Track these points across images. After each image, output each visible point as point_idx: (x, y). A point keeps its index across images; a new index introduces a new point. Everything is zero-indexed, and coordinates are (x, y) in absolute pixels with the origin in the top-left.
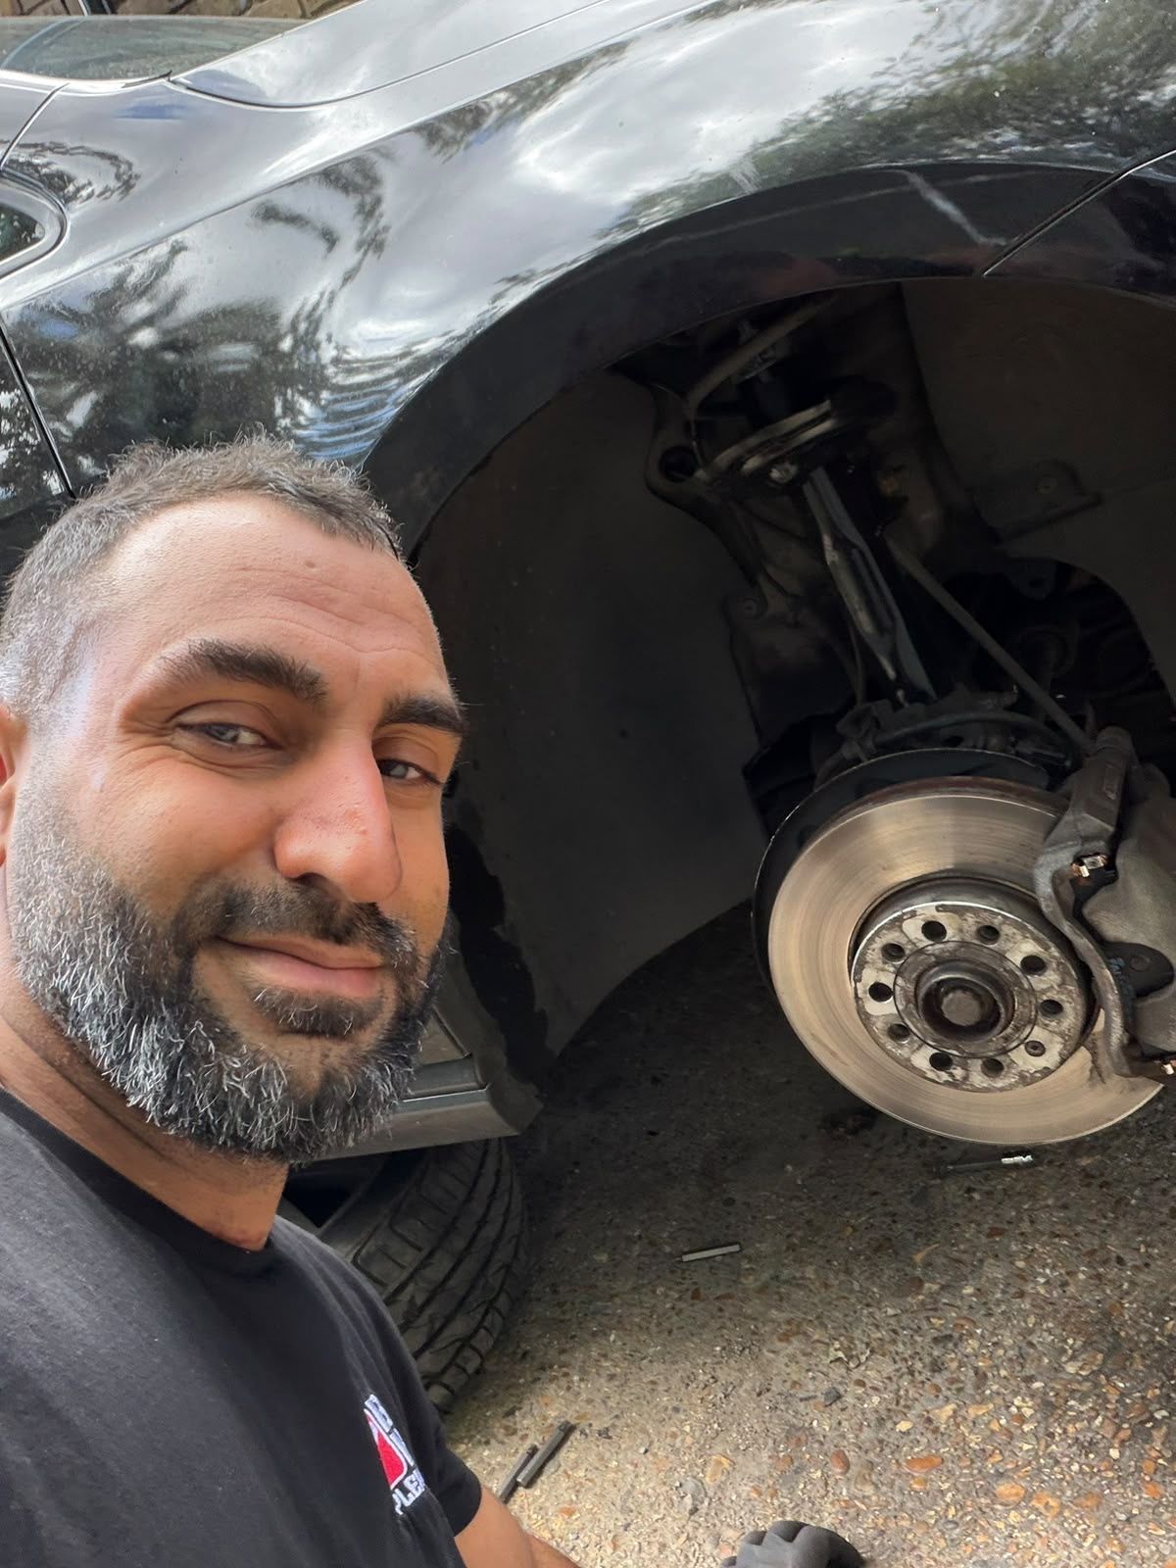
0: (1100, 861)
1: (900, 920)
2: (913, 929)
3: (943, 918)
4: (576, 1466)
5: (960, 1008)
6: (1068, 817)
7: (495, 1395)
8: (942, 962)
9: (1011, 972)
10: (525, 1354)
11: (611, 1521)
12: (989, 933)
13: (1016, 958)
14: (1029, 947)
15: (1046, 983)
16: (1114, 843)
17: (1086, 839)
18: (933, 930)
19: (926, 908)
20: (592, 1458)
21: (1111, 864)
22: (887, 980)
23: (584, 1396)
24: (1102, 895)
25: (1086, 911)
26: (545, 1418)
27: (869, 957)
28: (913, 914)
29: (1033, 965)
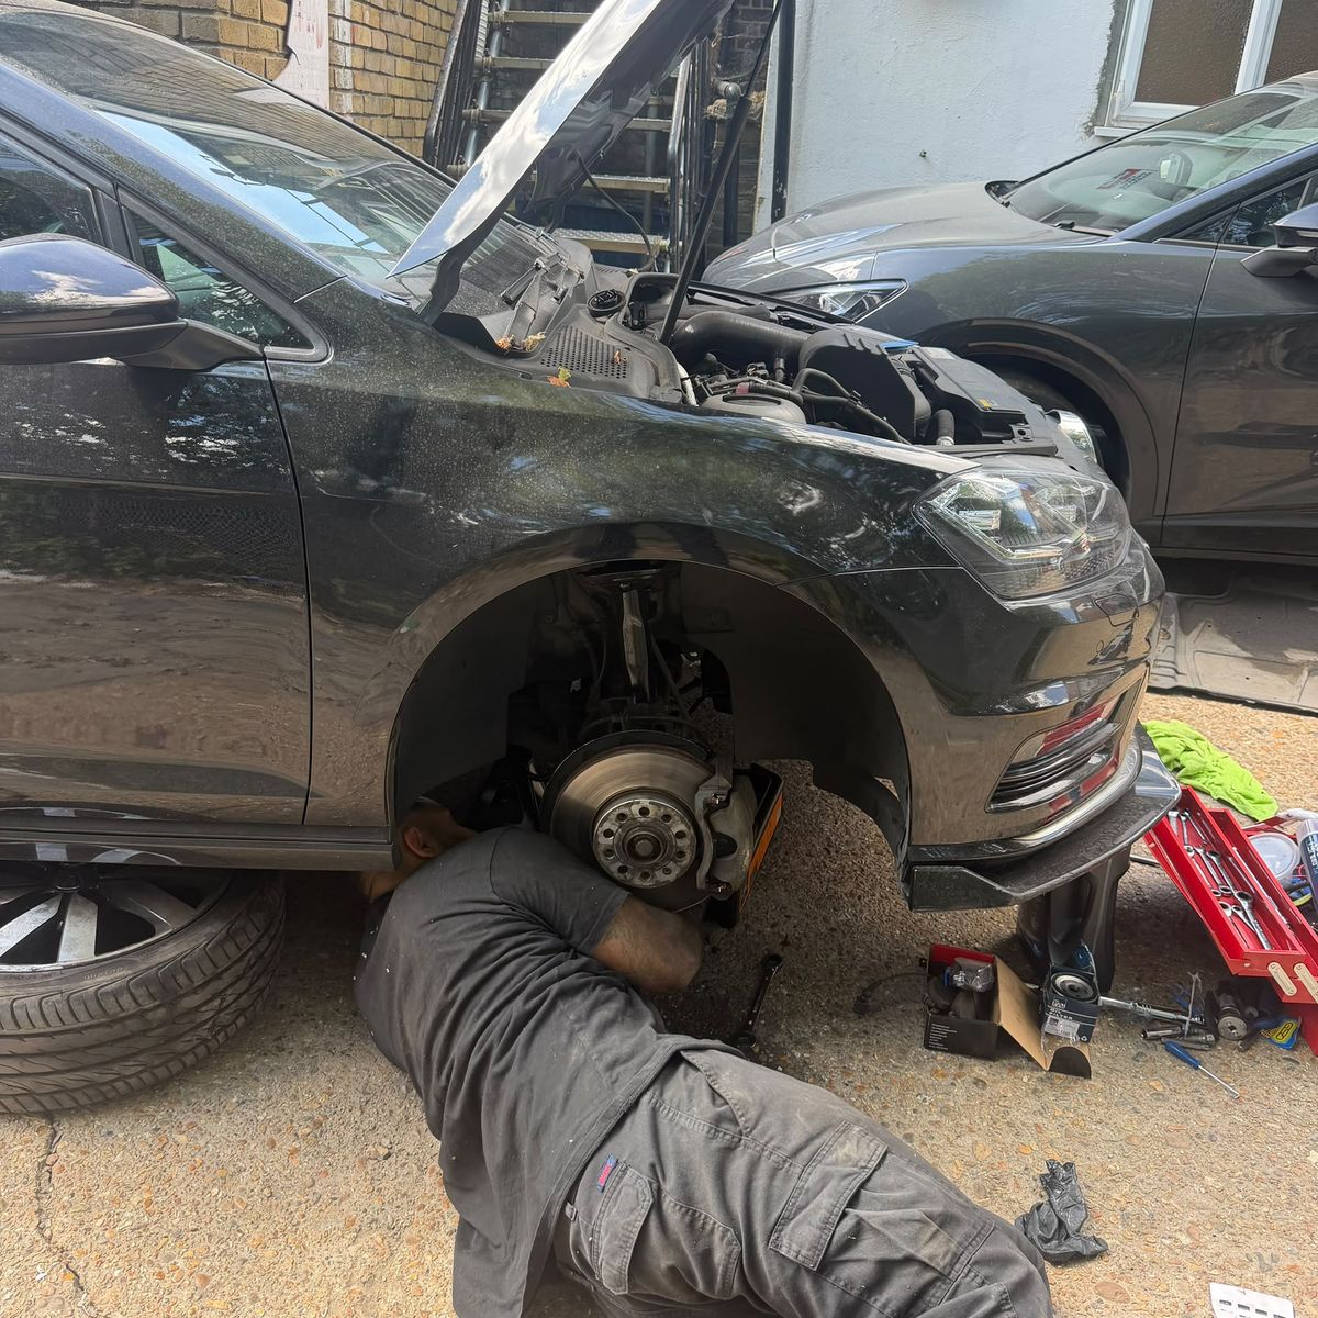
0: (724, 798)
1: (632, 804)
2: (635, 809)
3: (650, 807)
4: (329, 1070)
5: (643, 848)
6: (716, 777)
7: (265, 1029)
8: (642, 826)
9: (670, 836)
10: (282, 1007)
11: (356, 1098)
12: (667, 817)
13: (675, 831)
14: (682, 827)
15: (684, 843)
16: (730, 792)
17: (720, 788)
18: (644, 812)
19: (645, 802)
20: (339, 1066)
21: (728, 800)
22: (614, 829)
23: (327, 1032)
24: (720, 812)
25: (712, 817)
26: (304, 1043)
27: (610, 817)
28: (638, 803)
29: (681, 835)
